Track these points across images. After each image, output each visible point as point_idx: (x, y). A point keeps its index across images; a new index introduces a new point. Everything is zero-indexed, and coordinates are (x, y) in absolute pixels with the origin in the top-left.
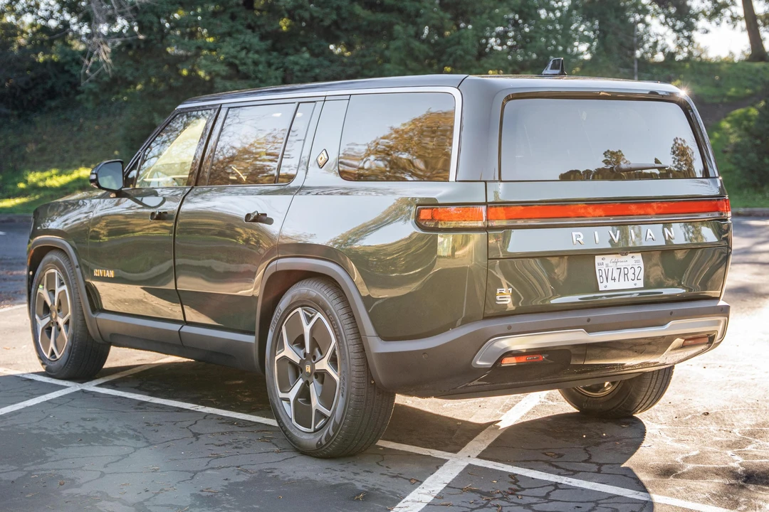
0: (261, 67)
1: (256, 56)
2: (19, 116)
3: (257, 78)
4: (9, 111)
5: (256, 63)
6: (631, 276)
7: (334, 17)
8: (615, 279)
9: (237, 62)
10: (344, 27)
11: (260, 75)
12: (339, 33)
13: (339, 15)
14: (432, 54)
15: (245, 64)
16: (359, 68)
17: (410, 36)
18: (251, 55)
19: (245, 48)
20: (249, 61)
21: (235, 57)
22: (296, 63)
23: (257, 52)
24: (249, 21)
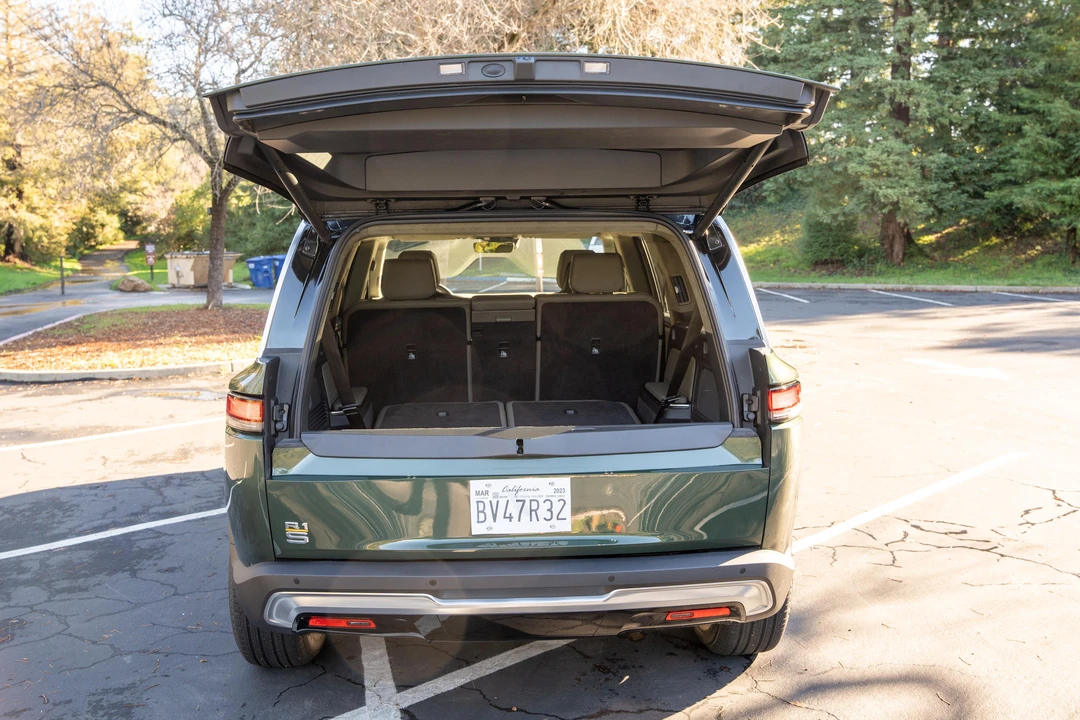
0: (901, 167)
1: (897, 158)
2: (749, 208)
3: (897, 175)
4: (742, 205)
5: (897, 164)
6: (543, 512)
7: (973, 122)
8: (511, 518)
9: (879, 163)
10: (983, 130)
11: (900, 173)
12: (978, 135)
13: (976, 120)
14: (1062, 148)
15: (885, 165)
16: (997, 163)
17: (1038, 133)
18: (891, 157)
19: (888, 151)
20: (889, 162)
21: (878, 160)
22: (933, 162)
23: (899, 154)
24: (897, 129)
